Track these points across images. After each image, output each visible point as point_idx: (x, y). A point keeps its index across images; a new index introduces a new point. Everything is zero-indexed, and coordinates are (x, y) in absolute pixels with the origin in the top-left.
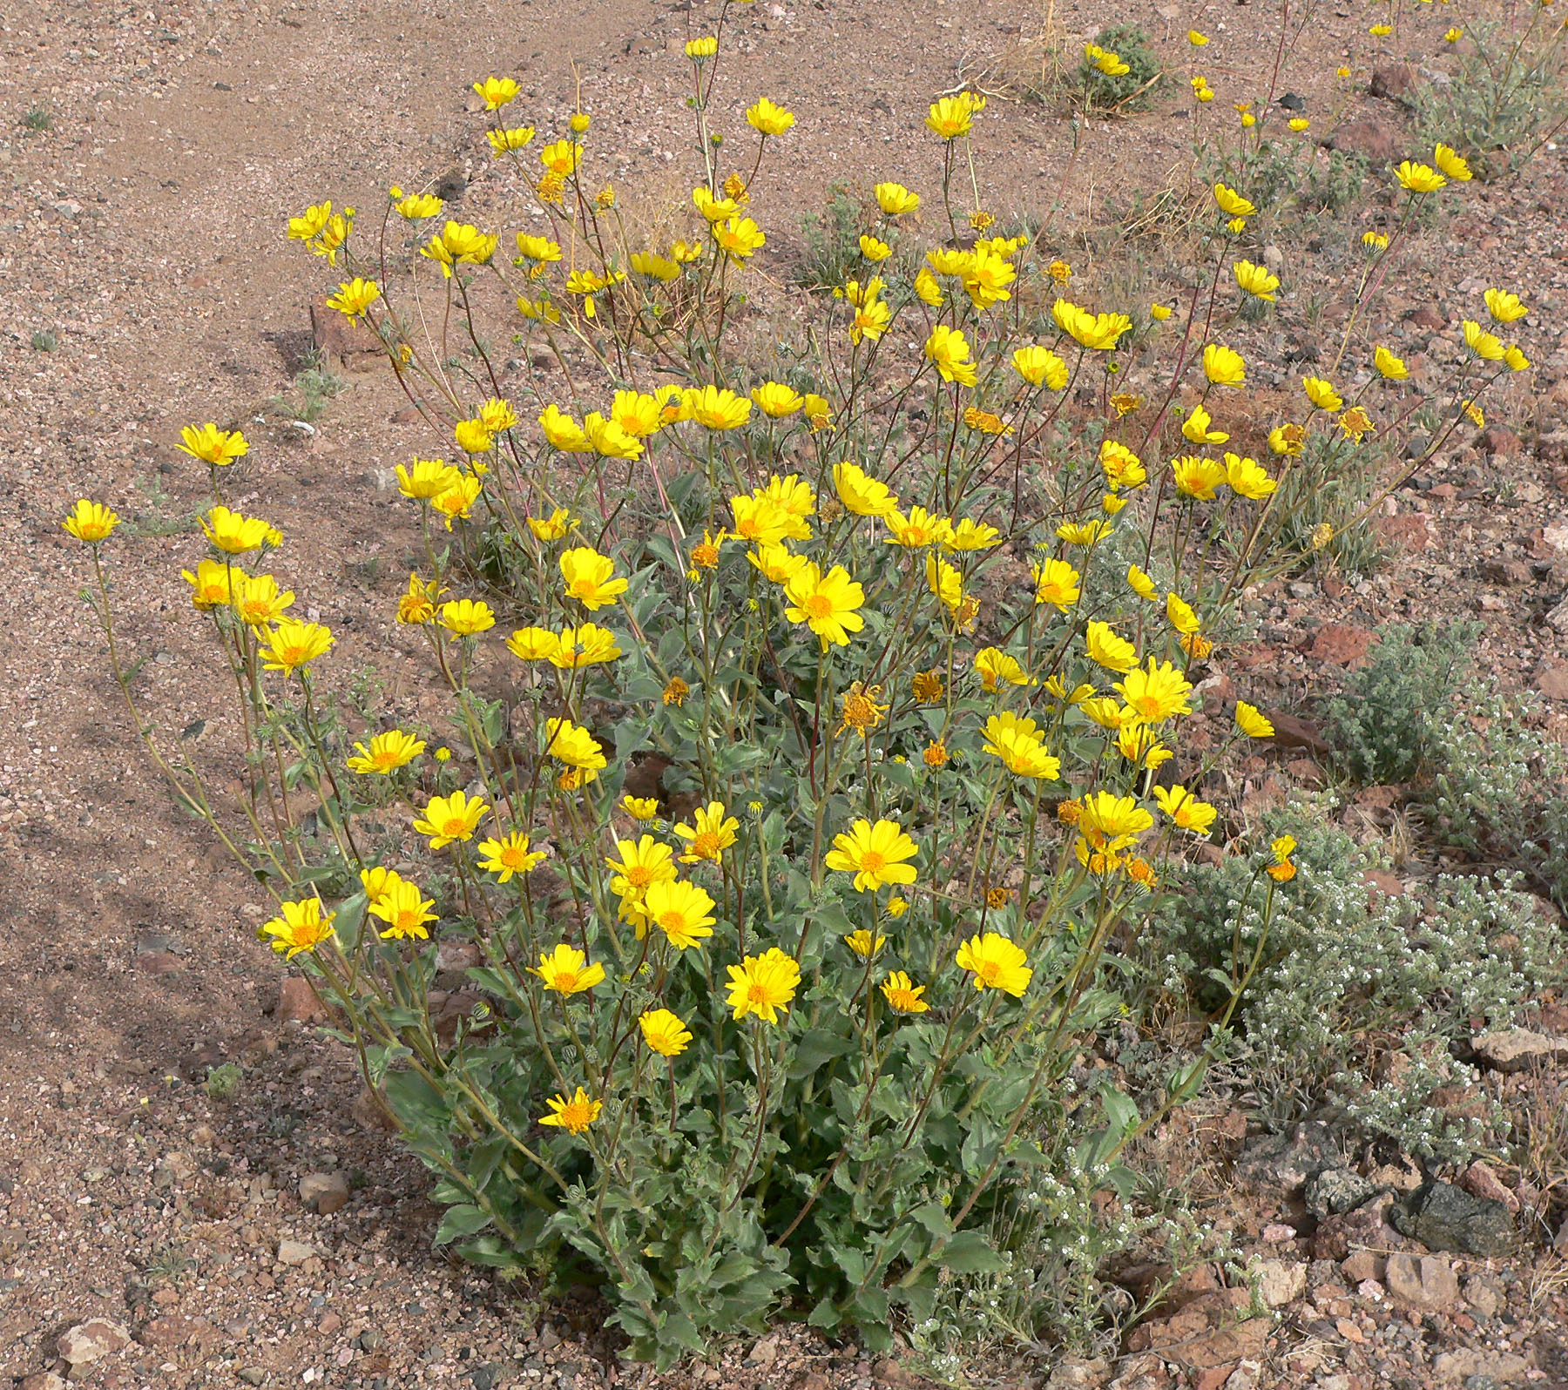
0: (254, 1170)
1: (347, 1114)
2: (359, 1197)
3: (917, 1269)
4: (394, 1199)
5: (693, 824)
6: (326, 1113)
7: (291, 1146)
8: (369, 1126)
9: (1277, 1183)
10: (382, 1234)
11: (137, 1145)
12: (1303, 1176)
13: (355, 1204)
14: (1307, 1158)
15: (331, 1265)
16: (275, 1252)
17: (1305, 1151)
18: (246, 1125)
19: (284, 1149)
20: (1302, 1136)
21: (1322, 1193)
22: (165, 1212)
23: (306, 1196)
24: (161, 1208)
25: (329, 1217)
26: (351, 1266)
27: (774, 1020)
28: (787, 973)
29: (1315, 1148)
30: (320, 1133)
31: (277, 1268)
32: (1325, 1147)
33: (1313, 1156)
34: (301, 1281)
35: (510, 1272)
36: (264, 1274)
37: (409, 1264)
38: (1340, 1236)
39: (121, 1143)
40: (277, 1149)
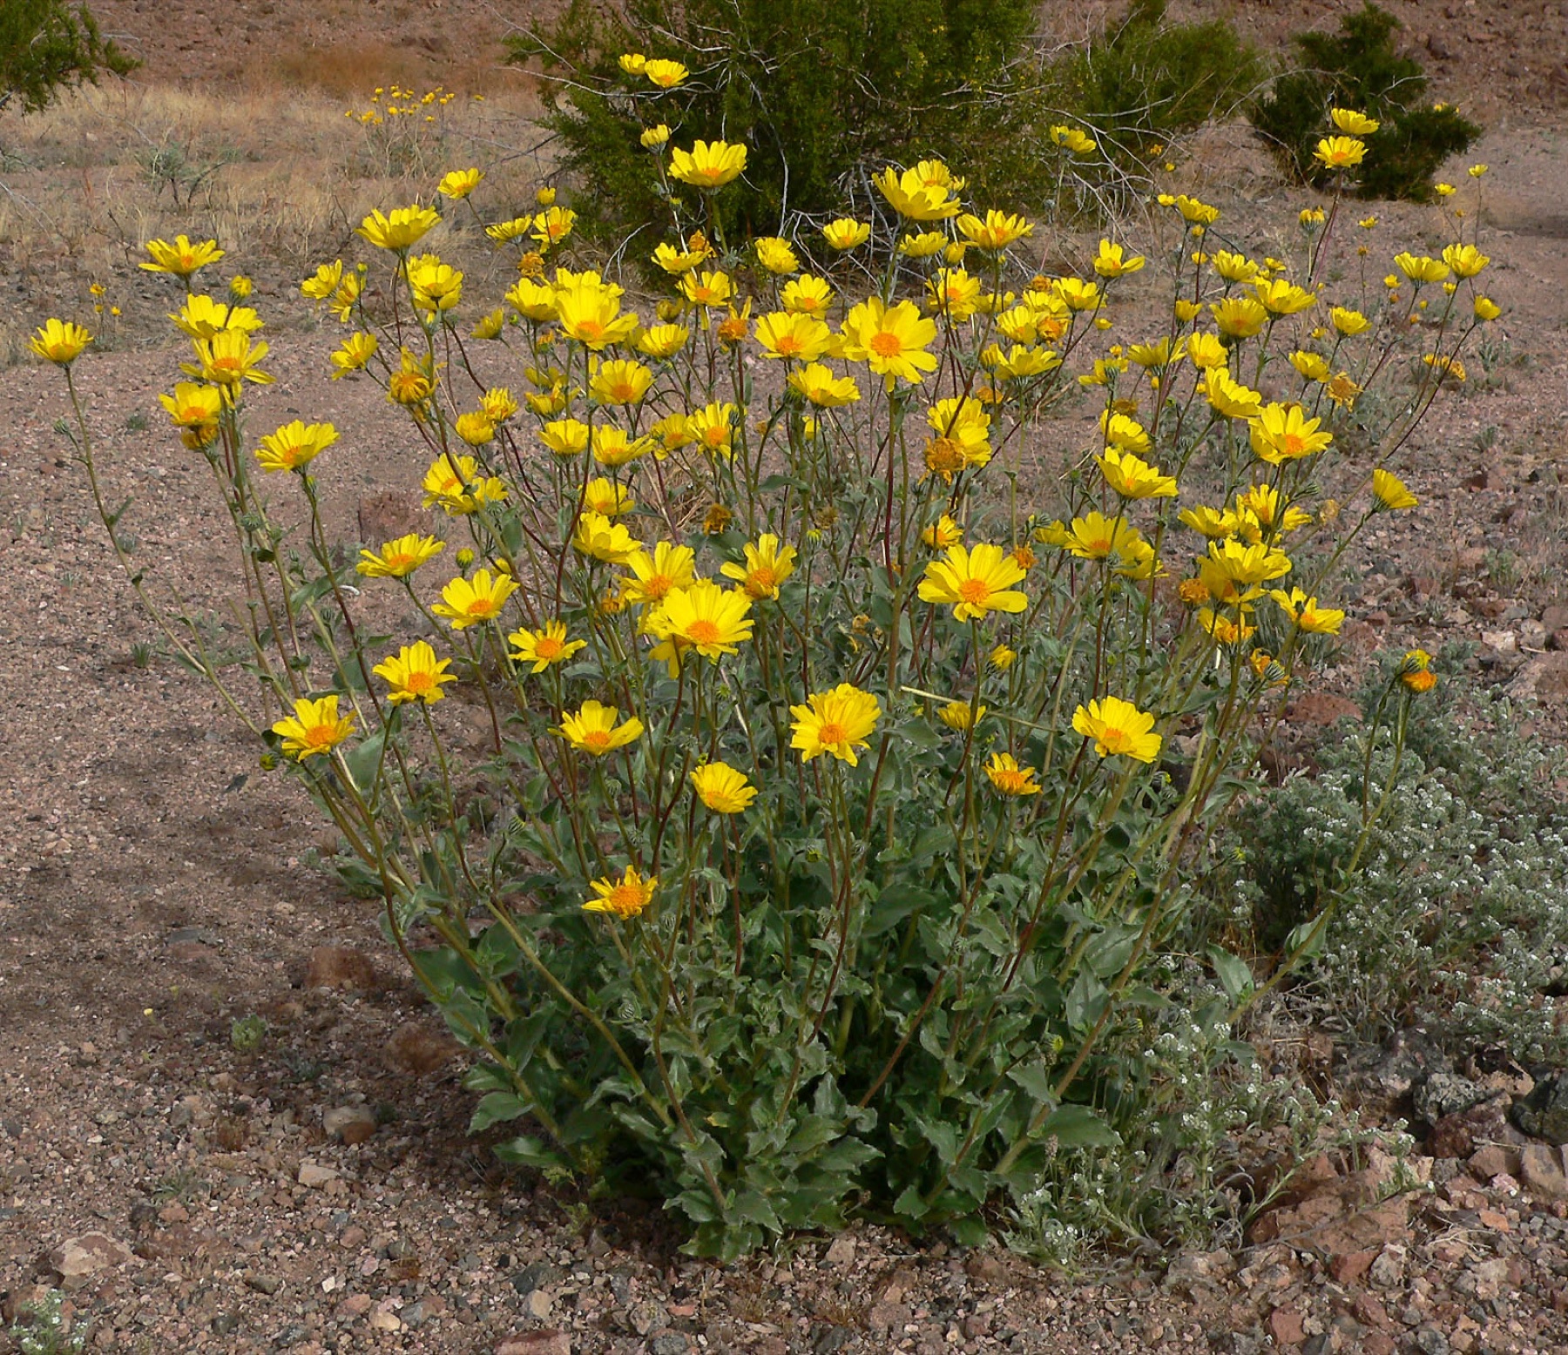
0: (275, 1110)
1: (376, 1062)
2: (387, 1129)
3: (1014, 1151)
4: (425, 1130)
5: (742, 562)
6: (354, 1062)
7: (316, 1088)
8: (398, 1070)
9: (1380, 1090)
10: (411, 1161)
11: (155, 1093)
12: (1408, 1083)
13: (383, 1135)
14: (1409, 1065)
15: (356, 1187)
16: (295, 1177)
17: (1406, 1058)
18: (270, 1075)
19: (309, 1092)
20: (1402, 1043)
21: (1432, 1097)
22: (180, 1146)
23: (331, 1130)
24: (175, 1144)
25: (354, 1147)
26: (378, 1188)
27: (853, 760)
28: (864, 706)
29: (1417, 1055)
30: (347, 1078)
31: (297, 1190)
32: (1428, 1053)
33: (1416, 1063)
34: (322, 1201)
35: (555, 1172)
36: (283, 1194)
37: (442, 1186)
38: (1464, 1132)
39: (139, 1093)
40: (302, 1092)
